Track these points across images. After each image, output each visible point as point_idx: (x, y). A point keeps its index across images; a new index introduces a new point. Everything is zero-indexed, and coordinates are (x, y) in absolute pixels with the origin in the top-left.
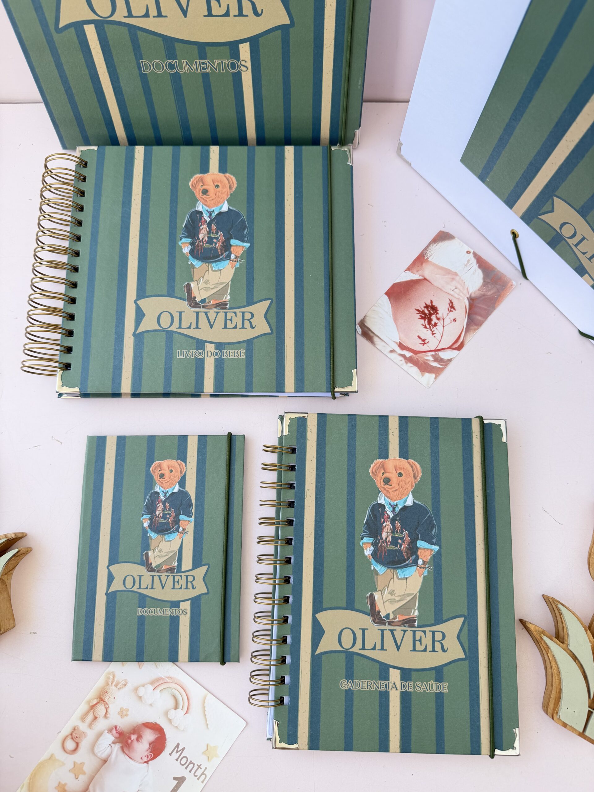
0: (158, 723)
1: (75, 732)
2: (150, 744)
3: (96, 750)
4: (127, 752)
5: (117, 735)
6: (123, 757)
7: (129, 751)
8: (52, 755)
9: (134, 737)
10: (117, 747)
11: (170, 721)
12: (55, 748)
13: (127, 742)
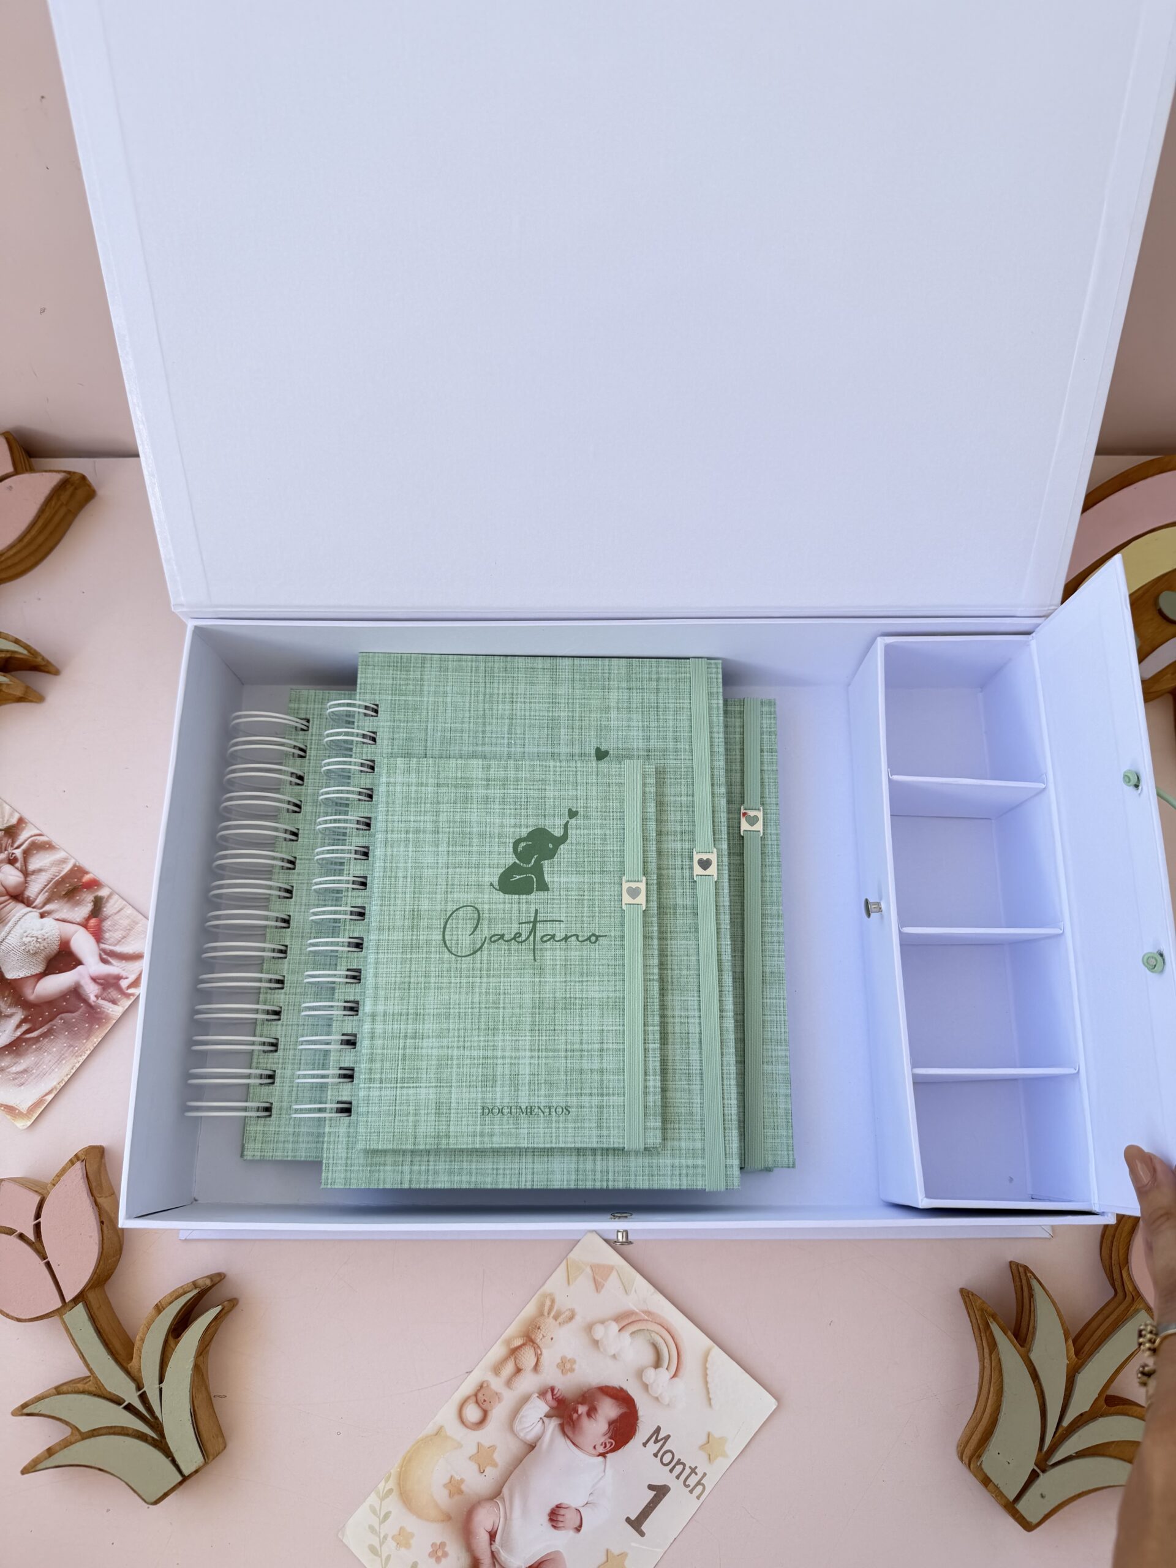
0: (625, 1387)
1: (482, 1391)
2: (610, 1423)
3: (517, 1426)
4: (570, 1434)
5: (554, 1404)
6: (562, 1443)
7: (574, 1432)
8: (441, 1428)
9: (582, 1409)
10: (553, 1424)
11: (646, 1387)
12: (446, 1415)
13: (571, 1417)
